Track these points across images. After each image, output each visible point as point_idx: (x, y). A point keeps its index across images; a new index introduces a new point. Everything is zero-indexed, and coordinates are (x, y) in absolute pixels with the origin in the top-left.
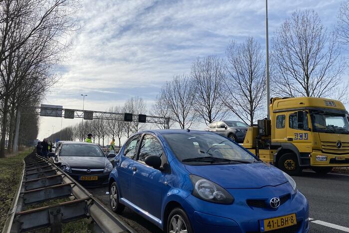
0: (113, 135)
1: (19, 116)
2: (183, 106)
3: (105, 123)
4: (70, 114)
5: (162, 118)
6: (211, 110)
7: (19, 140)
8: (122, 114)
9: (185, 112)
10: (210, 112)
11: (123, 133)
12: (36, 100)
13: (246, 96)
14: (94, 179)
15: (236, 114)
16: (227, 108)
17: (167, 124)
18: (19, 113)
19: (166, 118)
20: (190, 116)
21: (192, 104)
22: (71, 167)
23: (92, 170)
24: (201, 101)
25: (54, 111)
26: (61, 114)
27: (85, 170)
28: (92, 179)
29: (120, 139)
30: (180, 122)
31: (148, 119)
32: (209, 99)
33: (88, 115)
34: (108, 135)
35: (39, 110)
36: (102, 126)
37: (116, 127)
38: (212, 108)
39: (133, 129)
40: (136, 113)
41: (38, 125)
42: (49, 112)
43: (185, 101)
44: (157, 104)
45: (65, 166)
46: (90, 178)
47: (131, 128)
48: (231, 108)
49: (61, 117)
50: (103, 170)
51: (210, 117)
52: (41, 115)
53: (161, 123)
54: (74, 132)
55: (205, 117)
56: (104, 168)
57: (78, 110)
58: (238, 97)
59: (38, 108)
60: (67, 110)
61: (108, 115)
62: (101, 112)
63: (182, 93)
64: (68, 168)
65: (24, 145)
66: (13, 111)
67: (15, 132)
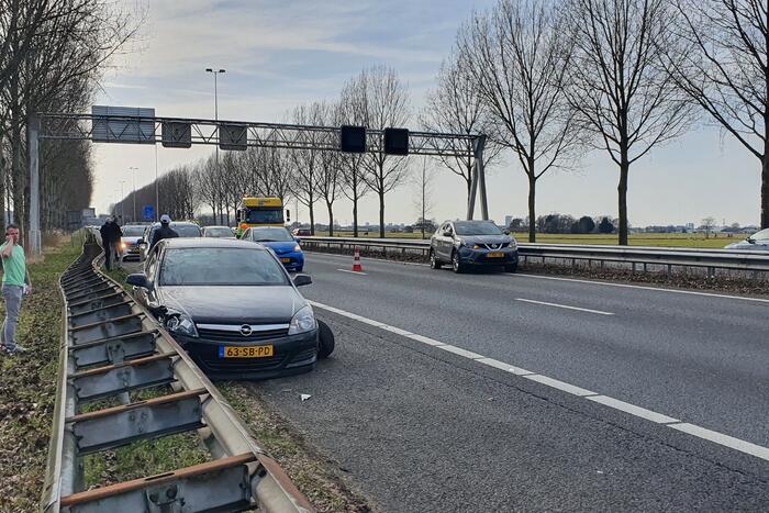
0: (311, 195)
1: (35, 144)
2: (530, 95)
3: (284, 156)
4: (178, 133)
5: (459, 137)
6: (626, 105)
7: (42, 212)
8: (333, 129)
9: (537, 114)
10: (623, 113)
11: (338, 187)
12: (77, 94)
13: (752, 49)
14: (262, 355)
15: (715, 114)
16: (682, 95)
17: (476, 156)
18: (34, 134)
19: (472, 139)
20: (552, 128)
21: (560, 86)
22: (196, 320)
23: (254, 328)
24: (594, 74)
25: (131, 126)
26: (153, 135)
27: (237, 328)
28: (256, 355)
29: (329, 205)
30: (519, 147)
31: (415, 141)
32: (621, 65)
33: (232, 134)
34: (296, 195)
35: (88, 125)
36: (275, 167)
37: (318, 168)
38: (630, 96)
39: (370, 176)
40: (376, 124)
41: (89, 165)
42: (116, 128)
43: (536, 77)
44: (444, 92)
45: (178, 315)
46: (252, 351)
47: (362, 170)
48: (697, 95)
49: (154, 142)
50: (286, 326)
51: (623, 129)
52: (95, 140)
53: (457, 156)
54: (195, 185)
55: (607, 128)
56: (288, 321)
57: (200, 122)
58: (723, 55)
59: (86, 117)
60: (166, 122)
61: (291, 135)
62: (269, 126)
63: (528, 47)
64: (187, 324)
65: (59, 227)
66: (17, 132)
67: (27, 190)
